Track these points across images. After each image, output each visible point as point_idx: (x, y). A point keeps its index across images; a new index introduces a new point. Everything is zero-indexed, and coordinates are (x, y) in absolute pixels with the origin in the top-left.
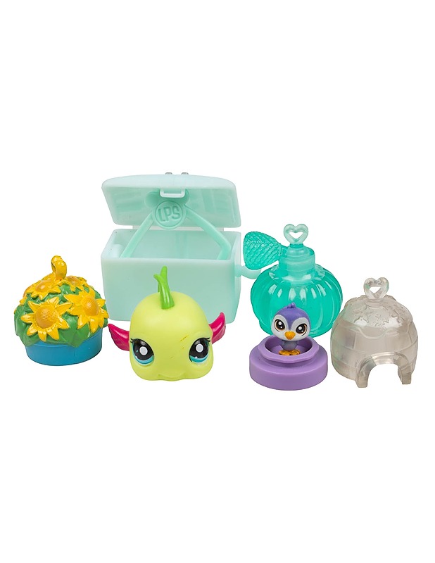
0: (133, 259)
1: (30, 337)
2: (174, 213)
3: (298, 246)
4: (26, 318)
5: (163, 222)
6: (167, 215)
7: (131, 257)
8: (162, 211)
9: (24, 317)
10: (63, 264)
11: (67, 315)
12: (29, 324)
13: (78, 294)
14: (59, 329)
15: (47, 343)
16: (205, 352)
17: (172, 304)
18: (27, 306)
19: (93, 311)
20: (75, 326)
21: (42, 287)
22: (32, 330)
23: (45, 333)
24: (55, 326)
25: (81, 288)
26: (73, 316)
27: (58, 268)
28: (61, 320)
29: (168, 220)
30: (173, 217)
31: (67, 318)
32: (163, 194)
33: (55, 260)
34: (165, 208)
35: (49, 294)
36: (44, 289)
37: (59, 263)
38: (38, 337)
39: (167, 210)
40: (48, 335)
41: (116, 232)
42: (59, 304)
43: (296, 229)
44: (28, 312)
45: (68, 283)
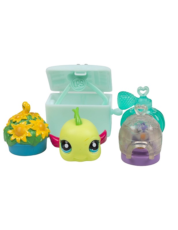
0: (61, 105)
1: (12, 141)
2: (81, 84)
3: (144, 97)
4: (10, 132)
5: (75, 88)
6: (77, 85)
7: (60, 104)
8: (75, 82)
9: (9, 131)
10: (28, 105)
11: (31, 130)
12: (11, 135)
13: (36, 120)
14: (27, 137)
15: (20, 144)
16: (97, 147)
17: (81, 123)
18: (10, 126)
19: (43, 129)
20: (34, 136)
21: (18, 117)
22: (13, 138)
23: (19, 139)
24: (25, 136)
25: (37, 118)
26: (34, 130)
27: (26, 107)
28: (28, 132)
29: (78, 87)
30: (80, 85)
31: (30, 132)
32: (76, 74)
33: (25, 103)
34: (76, 81)
35: (22, 120)
36: (19, 118)
37: (26, 105)
38: (16, 141)
39: (78, 82)
40: (21, 140)
41: (51, 94)
42: (27, 124)
43: (143, 89)
44: (11, 129)
45: (31, 115)
